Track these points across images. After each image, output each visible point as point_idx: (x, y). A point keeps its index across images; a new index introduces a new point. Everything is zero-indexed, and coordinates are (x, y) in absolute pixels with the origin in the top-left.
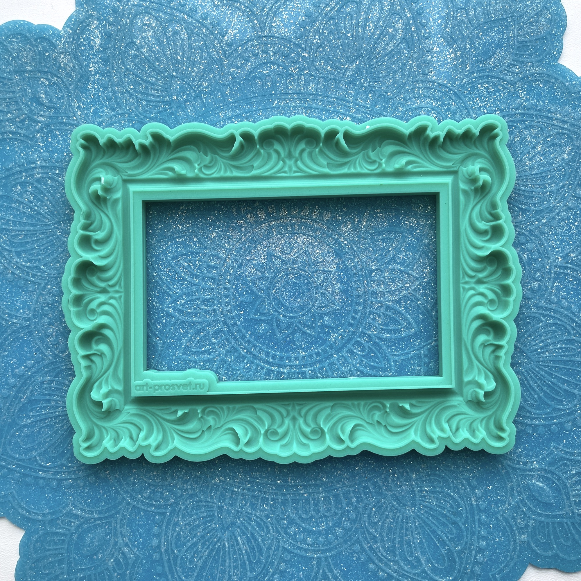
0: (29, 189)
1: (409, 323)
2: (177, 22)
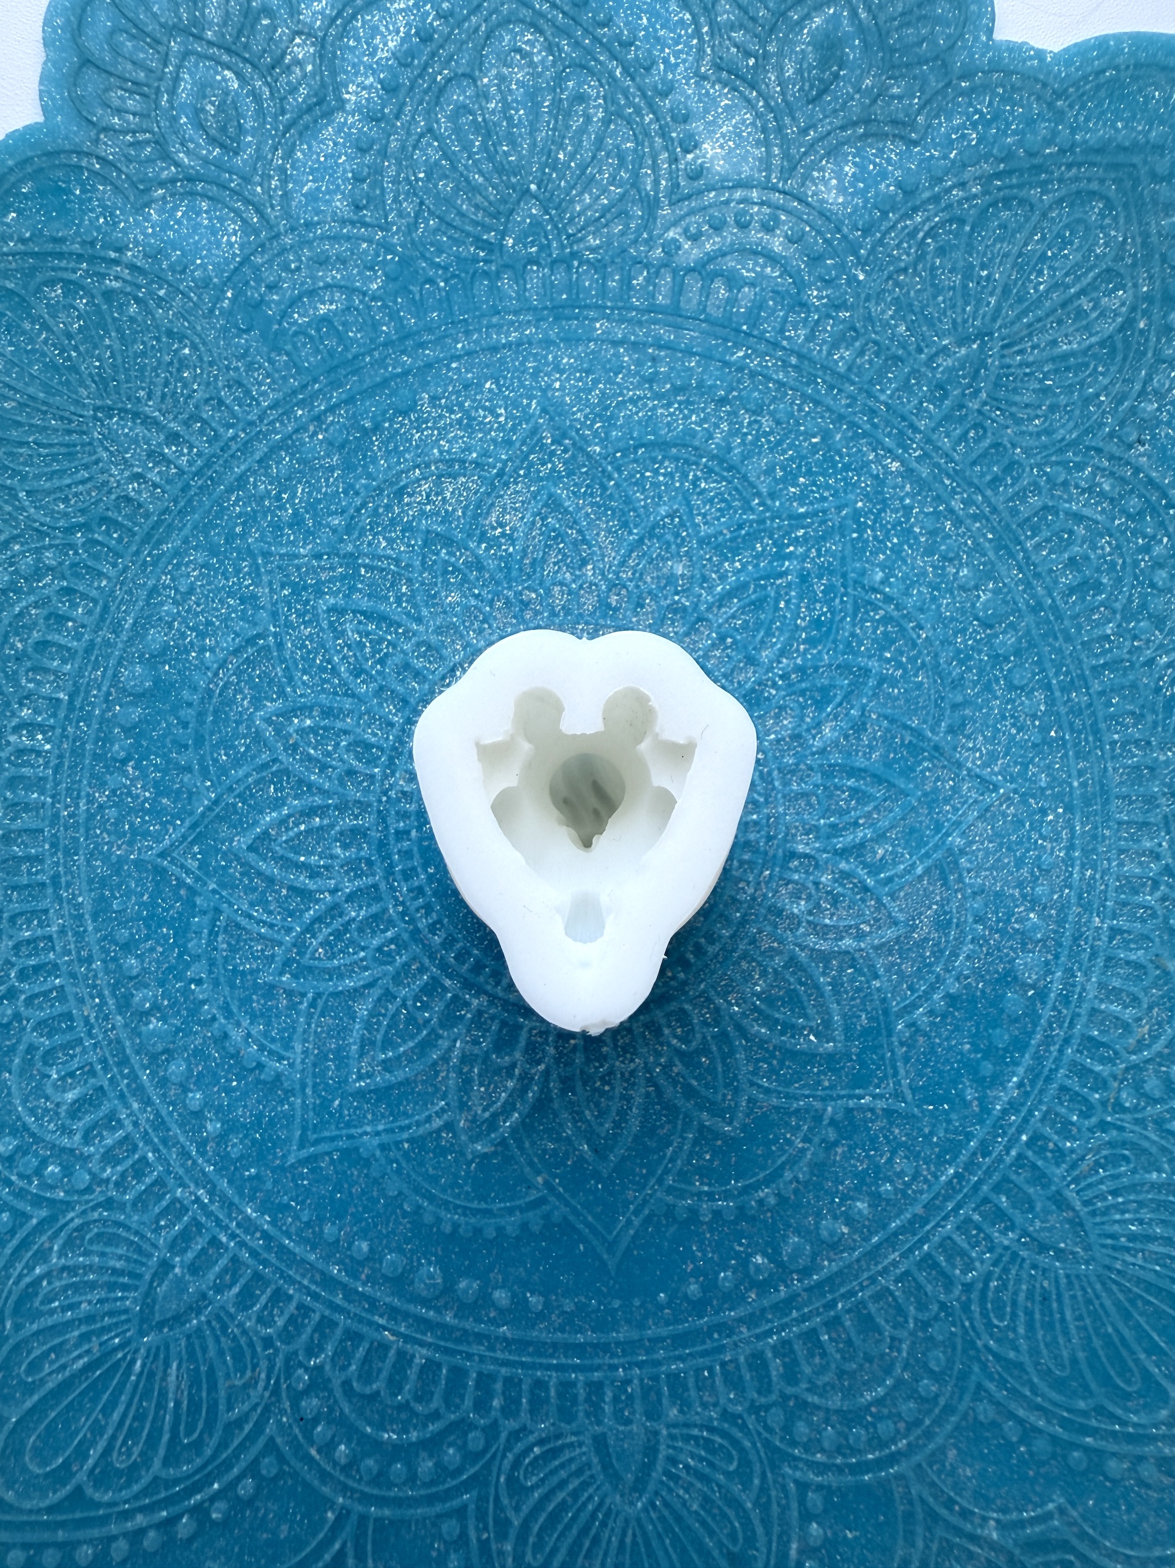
0: (81, 303)
1: (827, 1023)
2: (593, 74)
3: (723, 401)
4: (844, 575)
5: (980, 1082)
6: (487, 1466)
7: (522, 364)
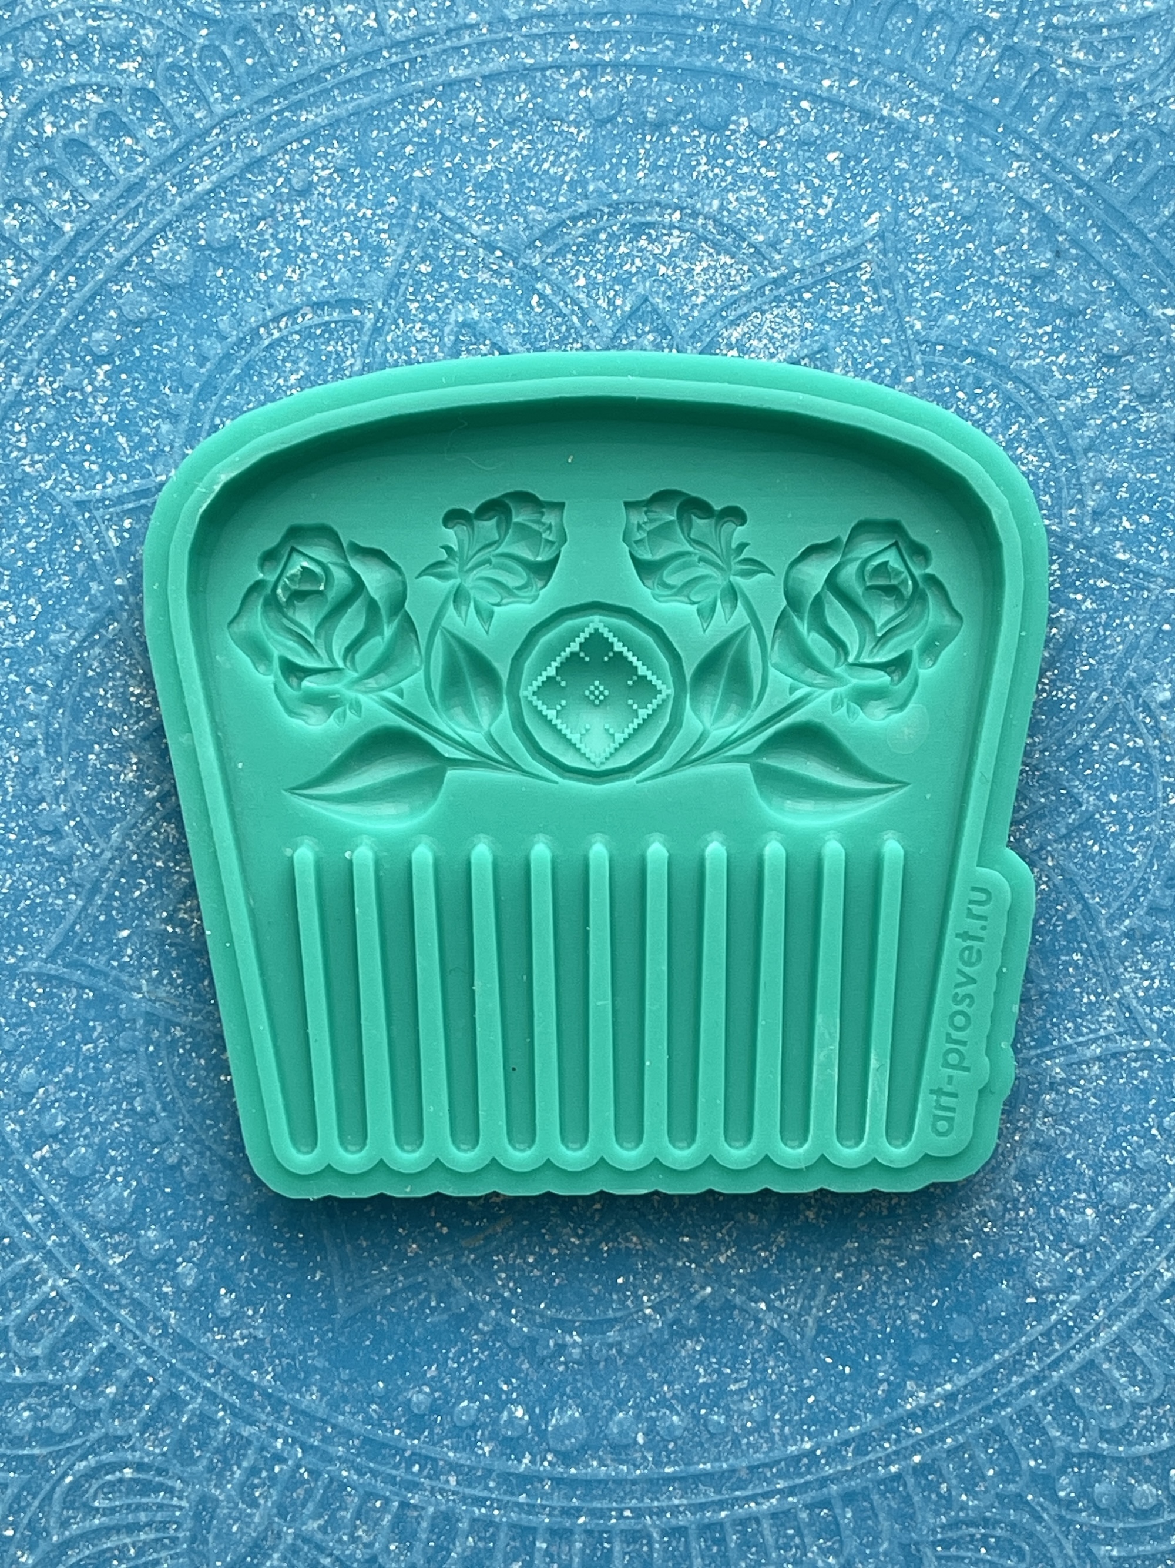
3: (1110, 360)
4: (1122, 667)
5: (905, 1367)
6: (58, 1456)
7: (891, 157)
